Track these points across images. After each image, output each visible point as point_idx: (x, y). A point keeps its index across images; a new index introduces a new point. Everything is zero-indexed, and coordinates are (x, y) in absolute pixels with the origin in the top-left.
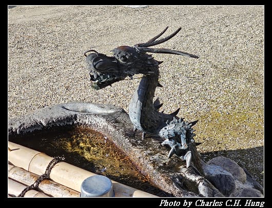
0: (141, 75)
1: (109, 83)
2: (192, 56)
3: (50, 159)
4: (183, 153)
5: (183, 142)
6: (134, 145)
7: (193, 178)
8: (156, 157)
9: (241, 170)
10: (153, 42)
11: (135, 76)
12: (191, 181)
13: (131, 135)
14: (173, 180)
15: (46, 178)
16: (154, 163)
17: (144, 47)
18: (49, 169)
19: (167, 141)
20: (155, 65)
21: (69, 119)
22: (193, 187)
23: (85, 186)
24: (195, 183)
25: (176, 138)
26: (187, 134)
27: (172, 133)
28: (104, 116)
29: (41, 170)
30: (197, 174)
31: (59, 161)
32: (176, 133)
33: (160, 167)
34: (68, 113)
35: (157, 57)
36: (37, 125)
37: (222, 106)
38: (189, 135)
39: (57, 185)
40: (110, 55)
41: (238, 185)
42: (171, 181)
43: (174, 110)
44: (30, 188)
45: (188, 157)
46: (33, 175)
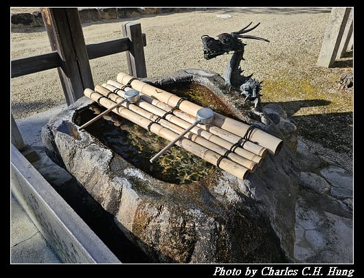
0: (233, 52)
1: (215, 56)
2: (266, 40)
3: (179, 98)
4: (254, 99)
5: (254, 93)
6: (225, 94)
7: (258, 113)
8: (237, 101)
9: (285, 112)
10: (242, 31)
11: (230, 52)
12: (256, 115)
13: (223, 88)
14: (247, 114)
15: (177, 108)
16: (236, 104)
17: (237, 34)
18: (179, 103)
19: (244, 92)
20: (242, 46)
21: (189, 78)
22: (258, 118)
23: (199, 113)
24: (259, 116)
25: (250, 90)
26: (256, 88)
27: (248, 87)
28: (208, 77)
29: (174, 104)
30: (260, 111)
31: (185, 100)
32: (250, 88)
33: (239, 107)
34: (188, 75)
35: (244, 41)
36: (171, 80)
37: (272, 77)
38: (258, 89)
39: (183, 112)
40: (217, 38)
41: (282, 120)
42: (245, 114)
43: (249, 75)
44: (169, 113)
45: (256, 102)
46: (171, 107)
